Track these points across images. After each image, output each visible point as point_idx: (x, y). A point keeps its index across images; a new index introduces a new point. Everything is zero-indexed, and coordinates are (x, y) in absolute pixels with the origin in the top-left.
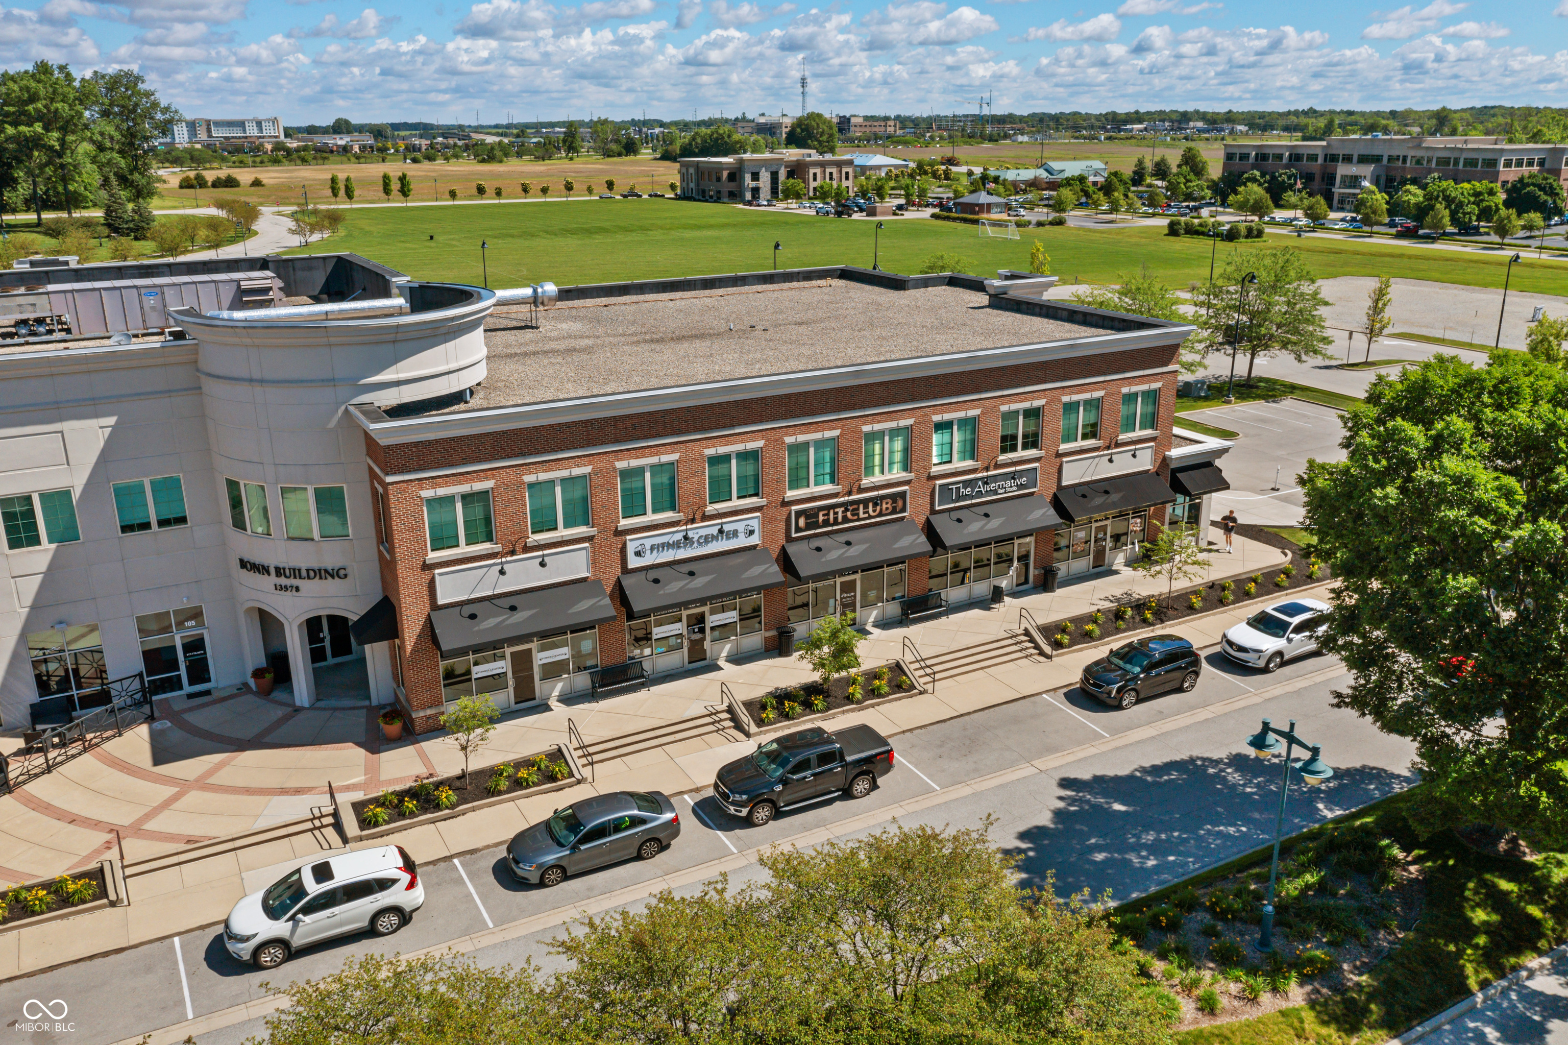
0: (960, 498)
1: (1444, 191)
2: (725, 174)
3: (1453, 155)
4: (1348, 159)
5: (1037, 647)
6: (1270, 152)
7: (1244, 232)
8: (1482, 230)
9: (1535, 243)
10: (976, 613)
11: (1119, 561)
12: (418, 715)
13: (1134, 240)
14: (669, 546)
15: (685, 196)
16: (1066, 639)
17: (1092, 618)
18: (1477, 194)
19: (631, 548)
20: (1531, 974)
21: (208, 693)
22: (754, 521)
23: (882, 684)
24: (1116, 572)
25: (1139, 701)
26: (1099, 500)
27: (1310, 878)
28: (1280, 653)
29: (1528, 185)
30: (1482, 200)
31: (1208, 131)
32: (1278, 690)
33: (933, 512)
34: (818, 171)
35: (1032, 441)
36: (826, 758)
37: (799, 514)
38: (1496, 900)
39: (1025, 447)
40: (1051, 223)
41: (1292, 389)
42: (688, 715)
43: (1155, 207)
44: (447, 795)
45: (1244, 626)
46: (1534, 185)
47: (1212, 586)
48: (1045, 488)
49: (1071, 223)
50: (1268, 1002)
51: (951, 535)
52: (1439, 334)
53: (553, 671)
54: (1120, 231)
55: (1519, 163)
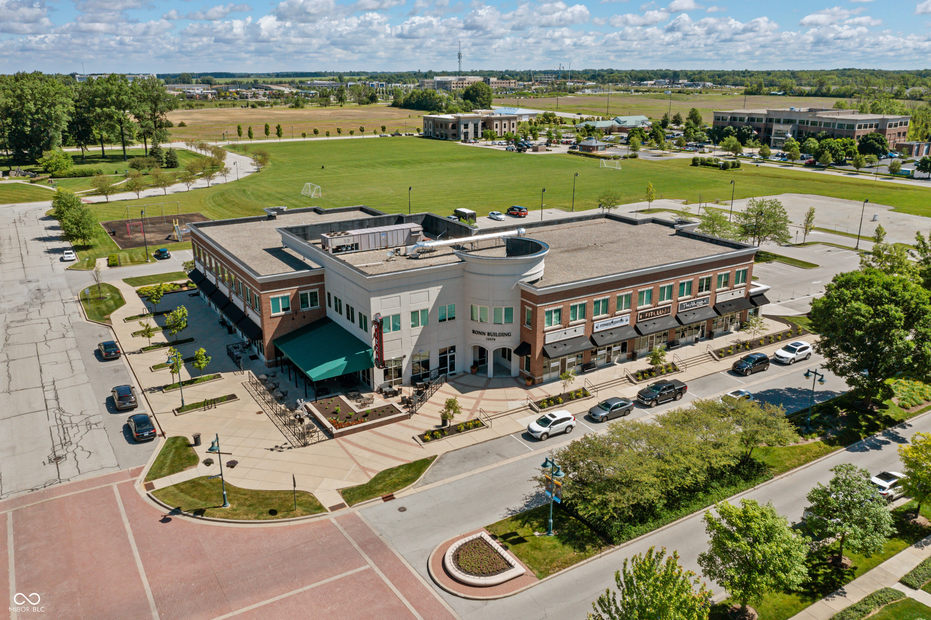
0: (686, 308)
1: (828, 144)
2: (450, 125)
3: (832, 122)
4: (778, 121)
5: (713, 357)
6: (738, 116)
7: (731, 165)
8: (847, 162)
9: (873, 170)
10: (689, 347)
11: (732, 329)
12: (537, 378)
13: (676, 168)
14: (607, 325)
15: (426, 136)
16: (723, 355)
17: (729, 348)
18: (845, 145)
19: (595, 326)
20: (877, 436)
21: (454, 374)
22: (628, 317)
23: (670, 368)
24: (732, 333)
25: (752, 373)
26: (728, 308)
27: (817, 415)
28: (794, 359)
29: (870, 139)
30: (847, 148)
31: (690, 86)
32: (794, 370)
33: (678, 313)
34: (498, 123)
35: (708, 288)
36: (670, 388)
37: (640, 314)
38: (868, 420)
39: (706, 290)
40: (631, 157)
41: (775, 257)
42: (615, 378)
43: (681, 146)
44: (561, 400)
45: (781, 350)
46: (873, 139)
47: (766, 337)
48: (711, 305)
49: (641, 157)
50: (810, 441)
51: (685, 320)
52: (832, 228)
53: (571, 365)
54: (667, 162)
55: (866, 127)
